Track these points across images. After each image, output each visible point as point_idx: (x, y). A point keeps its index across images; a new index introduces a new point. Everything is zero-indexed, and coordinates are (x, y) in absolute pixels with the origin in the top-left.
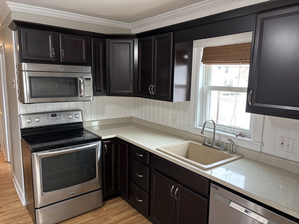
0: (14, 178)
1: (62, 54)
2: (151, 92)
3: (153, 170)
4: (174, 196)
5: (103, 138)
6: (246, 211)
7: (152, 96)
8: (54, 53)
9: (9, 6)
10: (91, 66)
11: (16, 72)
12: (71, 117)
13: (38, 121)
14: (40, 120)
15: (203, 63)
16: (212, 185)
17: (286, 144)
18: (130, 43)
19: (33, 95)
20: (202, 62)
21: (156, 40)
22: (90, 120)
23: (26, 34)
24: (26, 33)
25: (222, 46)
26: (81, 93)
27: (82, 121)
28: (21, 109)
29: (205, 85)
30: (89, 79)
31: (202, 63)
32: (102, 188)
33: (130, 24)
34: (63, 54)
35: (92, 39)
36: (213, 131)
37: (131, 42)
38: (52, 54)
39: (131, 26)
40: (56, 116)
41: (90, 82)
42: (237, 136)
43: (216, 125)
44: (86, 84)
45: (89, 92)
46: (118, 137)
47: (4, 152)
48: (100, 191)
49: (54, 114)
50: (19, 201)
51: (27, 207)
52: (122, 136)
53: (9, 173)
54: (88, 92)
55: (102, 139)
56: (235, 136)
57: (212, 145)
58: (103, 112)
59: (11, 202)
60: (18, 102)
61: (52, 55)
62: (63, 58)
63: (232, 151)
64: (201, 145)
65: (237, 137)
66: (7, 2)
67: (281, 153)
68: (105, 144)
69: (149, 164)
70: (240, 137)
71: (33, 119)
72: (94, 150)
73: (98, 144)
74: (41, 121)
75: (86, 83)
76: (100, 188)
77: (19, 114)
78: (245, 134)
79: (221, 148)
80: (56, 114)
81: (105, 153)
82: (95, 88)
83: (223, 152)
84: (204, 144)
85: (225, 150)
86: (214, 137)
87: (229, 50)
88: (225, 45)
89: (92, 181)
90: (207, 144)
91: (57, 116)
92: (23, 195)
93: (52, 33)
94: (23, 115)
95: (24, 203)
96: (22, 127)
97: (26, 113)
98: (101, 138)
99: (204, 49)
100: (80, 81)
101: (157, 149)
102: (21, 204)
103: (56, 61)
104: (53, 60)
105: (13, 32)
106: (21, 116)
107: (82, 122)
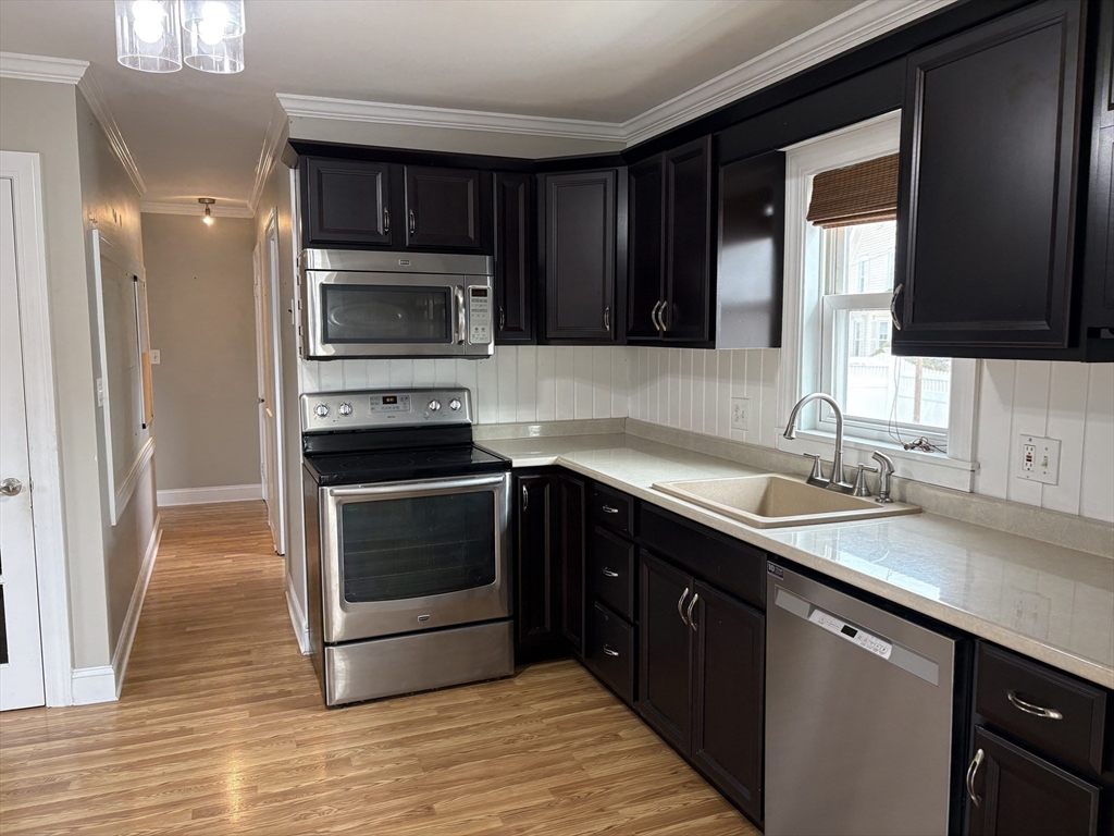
0: (289, 591)
1: (410, 224)
2: (659, 324)
3: (643, 551)
4: (689, 622)
5: (517, 463)
6: (845, 630)
7: (661, 334)
8: (387, 221)
9: (284, 104)
10: (491, 254)
11: (295, 278)
12: (438, 407)
13: (346, 414)
14: (351, 412)
15: (815, 224)
16: (771, 566)
17: (1038, 459)
18: (605, 182)
19: (330, 337)
20: (809, 220)
21: (672, 166)
22: (494, 422)
23: (320, 174)
24: (319, 172)
25: (862, 164)
26: (457, 332)
27: (468, 419)
28: (306, 380)
29: (826, 293)
30: (483, 293)
31: (812, 222)
32: (513, 617)
33: (622, 125)
34: (413, 223)
35: (495, 175)
36: (835, 436)
37: (608, 176)
38: (382, 224)
39: (623, 133)
40: (395, 402)
41: (486, 301)
42: (906, 447)
43: (843, 421)
44: (473, 305)
45: (483, 329)
46: (562, 463)
47: (273, 527)
48: (505, 625)
49: (389, 397)
50: (295, 642)
51: (312, 657)
52: (575, 461)
53: (281, 579)
54: (480, 330)
55: (514, 465)
56: (902, 448)
57: (831, 481)
58: (533, 399)
59: (274, 643)
60: (299, 360)
61: (384, 228)
62: (411, 235)
63: (887, 494)
64: (803, 482)
65: (909, 450)
66: (278, 95)
67: (1026, 491)
68: (524, 482)
69: (632, 534)
70: (917, 451)
71: (333, 408)
72: (488, 495)
73: (501, 479)
74: (354, 412)
75: (475, 303)
76: (506, 615)
77: (300, 393)
78: (936, 443)
79: (855, 487)
80: (395, 398)
81: (522, 510)
82: (502, 321)
83: (863, 499)
84: (811, 480)
85: (869, 494)
86: (838, 455)
87: (881, 174)
88: (868, 162)
89: (481, 590)
90: (819, 478)
91: (400, 404)
92: (305, 623)
93: (384, 166)
94: (309, 395)
95: (305, 646)
96: (306, 427)
97: (317, 390)
98: (510, 463)
99: (815, 179)
100: (457, 298)
101: (654, 487)
102: (299, 650)
103: (393, 243)
104: (386, 240)
105: (292, 171)
106: (305, 396)
107: (469, 425)
